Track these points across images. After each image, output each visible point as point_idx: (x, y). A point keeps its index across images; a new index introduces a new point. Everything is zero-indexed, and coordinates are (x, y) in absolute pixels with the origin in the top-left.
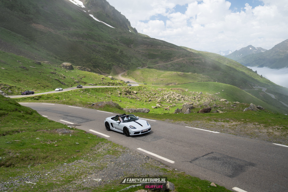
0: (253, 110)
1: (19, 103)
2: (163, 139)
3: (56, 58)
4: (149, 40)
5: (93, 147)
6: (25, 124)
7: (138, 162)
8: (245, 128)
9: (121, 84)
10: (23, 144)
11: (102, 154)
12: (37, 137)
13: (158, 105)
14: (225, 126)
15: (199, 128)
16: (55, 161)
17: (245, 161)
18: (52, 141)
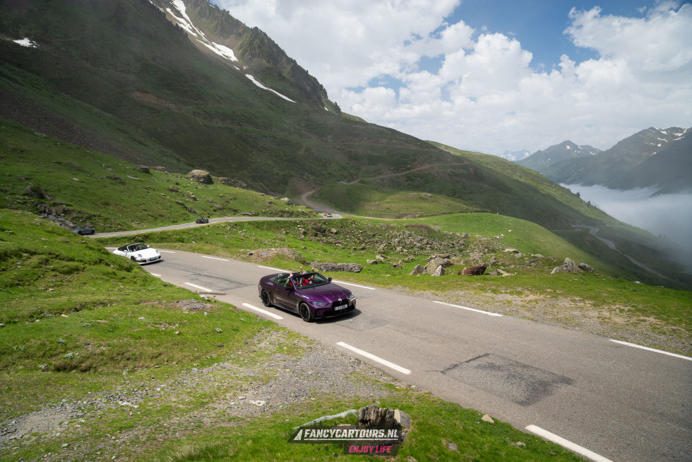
0: (570, 271)
1: (107, 248)
2: (389, 326)
3: (178, 160)
4: (363, 127)
5: (249, 338)
6: (117, 289)
7: (338, 369)
8: (553, 307)
9: (307, 214)
10: (114, 329)
11: (268, 352)
12: (141, 315)
13: (378, 257)
14: (514, 302)
15: (461, 305)
16: (175, 363)
17: (553, 374)
18: (169, 324)
